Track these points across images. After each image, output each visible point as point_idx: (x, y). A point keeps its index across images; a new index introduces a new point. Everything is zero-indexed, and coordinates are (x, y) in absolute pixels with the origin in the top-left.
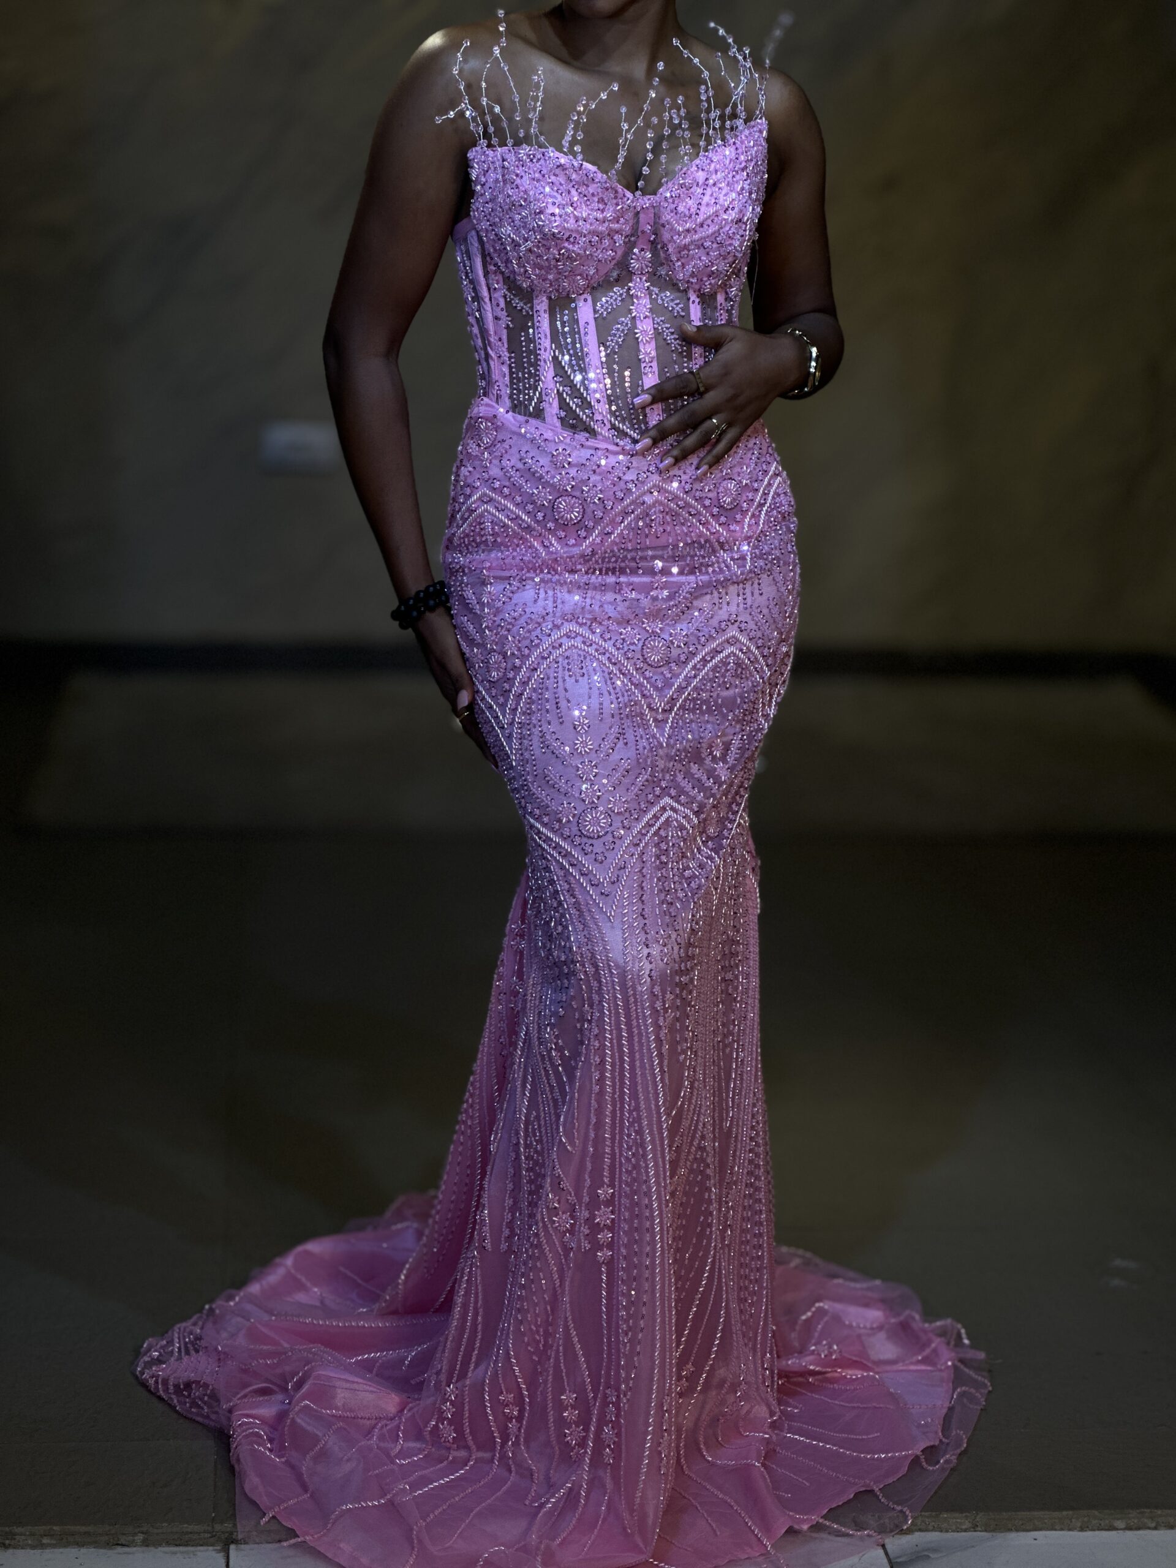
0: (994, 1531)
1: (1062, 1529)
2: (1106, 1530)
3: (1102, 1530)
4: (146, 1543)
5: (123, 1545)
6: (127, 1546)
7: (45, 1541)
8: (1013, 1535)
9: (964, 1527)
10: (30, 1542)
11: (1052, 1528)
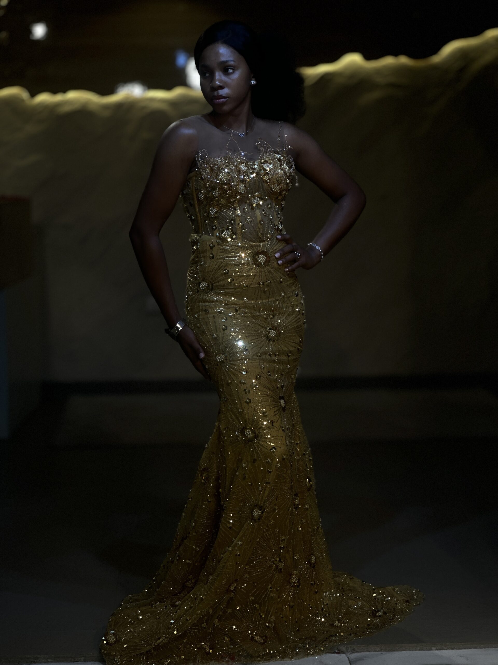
0: (388, 651)
1: (413, 650)
2: (429, 650)
3: (427, 650)
4: (85, 661)
5: (77, 661)
6: (79, 662)
7: (49, 660)
8: (396, 652)
9: (377, 650)
10: (44, 661)
11: (410, 650)
